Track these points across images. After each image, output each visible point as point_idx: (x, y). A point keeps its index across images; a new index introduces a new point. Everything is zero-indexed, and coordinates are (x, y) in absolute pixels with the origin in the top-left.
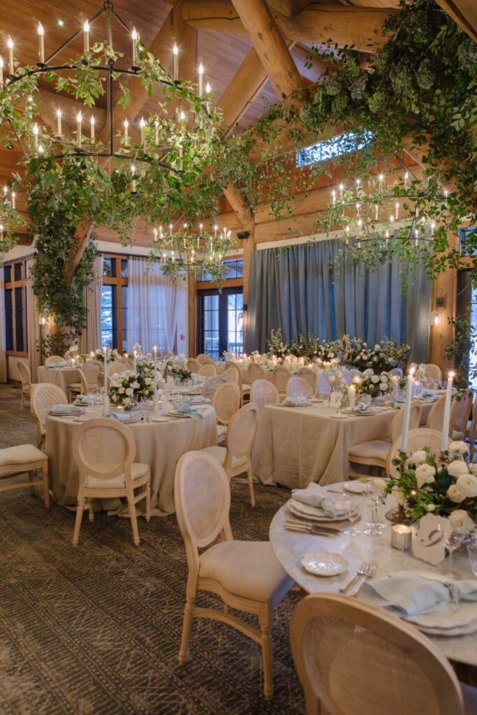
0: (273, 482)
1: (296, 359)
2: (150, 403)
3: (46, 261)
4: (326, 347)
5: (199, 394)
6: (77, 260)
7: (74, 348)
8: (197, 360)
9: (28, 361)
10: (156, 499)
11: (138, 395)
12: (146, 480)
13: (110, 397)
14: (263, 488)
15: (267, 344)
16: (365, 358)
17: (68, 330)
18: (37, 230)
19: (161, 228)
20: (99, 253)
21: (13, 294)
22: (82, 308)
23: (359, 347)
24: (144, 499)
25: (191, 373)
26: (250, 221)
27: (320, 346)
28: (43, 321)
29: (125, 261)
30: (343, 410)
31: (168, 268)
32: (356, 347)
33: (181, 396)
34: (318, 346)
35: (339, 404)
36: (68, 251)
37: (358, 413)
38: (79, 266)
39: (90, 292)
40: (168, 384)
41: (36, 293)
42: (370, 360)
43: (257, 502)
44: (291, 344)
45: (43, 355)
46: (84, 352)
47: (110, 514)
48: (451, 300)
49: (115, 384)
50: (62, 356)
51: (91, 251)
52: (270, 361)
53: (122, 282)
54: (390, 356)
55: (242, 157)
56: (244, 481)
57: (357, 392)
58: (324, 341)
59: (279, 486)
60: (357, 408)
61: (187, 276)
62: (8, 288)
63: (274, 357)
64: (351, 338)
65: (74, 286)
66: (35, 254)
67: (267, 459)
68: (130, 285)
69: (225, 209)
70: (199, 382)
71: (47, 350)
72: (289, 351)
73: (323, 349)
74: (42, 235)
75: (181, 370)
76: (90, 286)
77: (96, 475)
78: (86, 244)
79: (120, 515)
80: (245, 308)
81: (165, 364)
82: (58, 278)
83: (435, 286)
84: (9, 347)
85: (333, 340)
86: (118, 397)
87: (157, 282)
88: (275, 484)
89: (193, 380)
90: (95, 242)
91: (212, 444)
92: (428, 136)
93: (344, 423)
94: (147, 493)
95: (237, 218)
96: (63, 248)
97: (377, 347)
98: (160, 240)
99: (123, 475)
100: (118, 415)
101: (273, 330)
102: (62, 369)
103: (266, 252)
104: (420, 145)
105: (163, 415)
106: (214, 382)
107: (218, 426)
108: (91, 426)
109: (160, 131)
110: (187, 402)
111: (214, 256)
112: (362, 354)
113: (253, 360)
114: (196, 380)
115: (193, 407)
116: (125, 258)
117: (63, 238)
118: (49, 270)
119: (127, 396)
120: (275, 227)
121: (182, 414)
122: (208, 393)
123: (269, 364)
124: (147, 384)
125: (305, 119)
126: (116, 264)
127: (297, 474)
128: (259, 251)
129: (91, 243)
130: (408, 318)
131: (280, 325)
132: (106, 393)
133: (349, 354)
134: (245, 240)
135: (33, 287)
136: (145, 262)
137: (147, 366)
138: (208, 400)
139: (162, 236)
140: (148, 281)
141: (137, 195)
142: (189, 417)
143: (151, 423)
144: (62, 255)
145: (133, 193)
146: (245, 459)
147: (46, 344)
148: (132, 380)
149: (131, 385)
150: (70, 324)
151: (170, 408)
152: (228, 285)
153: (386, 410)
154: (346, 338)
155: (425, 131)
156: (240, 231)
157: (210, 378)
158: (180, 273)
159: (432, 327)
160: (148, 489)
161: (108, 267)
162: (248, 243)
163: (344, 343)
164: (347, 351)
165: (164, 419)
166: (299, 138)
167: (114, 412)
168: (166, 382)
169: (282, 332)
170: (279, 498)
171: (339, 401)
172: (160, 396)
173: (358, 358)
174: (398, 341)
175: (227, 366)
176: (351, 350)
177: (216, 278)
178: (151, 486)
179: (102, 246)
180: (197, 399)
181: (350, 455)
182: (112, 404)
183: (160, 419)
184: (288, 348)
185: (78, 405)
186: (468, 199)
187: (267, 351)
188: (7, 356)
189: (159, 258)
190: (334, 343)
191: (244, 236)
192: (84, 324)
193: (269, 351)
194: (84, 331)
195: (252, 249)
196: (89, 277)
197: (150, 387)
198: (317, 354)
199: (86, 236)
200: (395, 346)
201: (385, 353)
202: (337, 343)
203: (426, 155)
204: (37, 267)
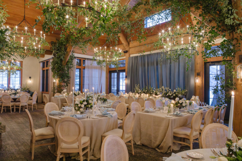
0: (141, 143)
1: (145, 95)
2: (91, 110)
3: (56, 60)
4: (155, 91)
5: (110, 107)
6: (67, 60)
7: (65, 90)
8: (109, 95)
9: (49, 95)
10: (92, 152)
11: (86, 107)
12: (88, 144)
13: (75, 108)
14: (136, 146)
15: (134, 90)
16: (170, 94)
17: (63, 84)
18: (53, 49)
19: (97, 48)
20: (75, 58)
21: (45, 72)
22: (68, 77)
23: (168, 90)
24: (87, 152)
25: (107, 99)
26: (128, 47)
27: (153, 90)
28: (55, 81)
29: (84, 61)
30: (170, 114)
31: (99, 62)
32: (167, 91)
33: (104, 108)
34: (153, 91)
35: (167, 111)
36: (64, 56)
37: (177, 115)
38: (68, 62)
39: (71, 71)
40: (98, 103)
41: (52, 71)
42: (172, 95)
43: (135, 153)
44: (143, 90)
45: (54, 93)
46: (68, 92)
47: (72, 158)
48: (202, 73)
49: (77, 102)
50: (61, 93)
51: (72, 56)
52: (135, 96)
53: (83, 68)
54: (180, 94)
55: (127, 19)
56: (130, 144)
57: (174, 107)
58: (155, 89)
59: (143, 145)
60: (175, 113)
61: (105, 66)
62: (43, 70)
63: (137, 94)
64: (165, 87)
65: (66, 69)
66: (53, 58)
67: (138, 134)
68: (86, 69)
69: (120, 43)
70: (110, 103)
71: (56, 91)
72: (142, 92)
73: (154, 91)
74: (55, 51)
75: (103, 98)
76: (72, 69)
77: (65, 142)
78: (71, 54)
79: (76, 159)
80: (126, 77)
81: (97, 96)
82: (60, 66)
83: (196, 69)
84: (43, 90)
85: (158, 88)
86: (78, 108)
87: (95, 68)
88: (141, 144)
89: (108, 102)
90: (74, 54)
91: (116, 128)
92: (201, 7)
93: (172, 119)
94: (88, 150)
95: (124, 46)
96: (62, 55)
97: (175, 91)
98: (97, 53)
99: (78, 142)
100: (77, 115)
101: (136, 85)
102: (60, 98)
103: (134, 57)
104: (198, 10)
105: (96, 116)
106: (116, 103)
107: (118, 120)
108: (64, 120)
109: (97, 6)
110: (106, 110)
111: (116, 59)
112: (169, 93)
113: (129, 95)
114: (109, 102)
115: (108, 112)
116: (84, 59)
117: (62, 52)
118: (57, 63)
119: (82, 108)
120: (137, 49)
121: (104, 115)
122: (114, 107)
123: (135, 97)
124: (90, 102)
125: (152, 3)
126: (81, 61)
127: (151, 141)
128: (131, 57)
129: (72, 54)
130: (186, 80)
131: (138, 83)
132: (73, 106)
133: (164, 93)
134: (126, 53)
135: (51, 69)
136: (91, 61)
137: (91, 97)
138: (114, 109)
139: (97, 51)
140: (92, 68)
141: (88, 29)
142: (107, 117)
143: (91, 119)
144: (62, 57)
145: (86, 28)
146: (130, 135)
147: (55, 89)
148: (84, 101)
149: (83, 103)
150: (64, 82)
151: (99, 113)
152: (120, 69)
153: (186, 114)
154: (163, 87)
155: (200, 4)
156: (124, 50)
157: (114, 101)
158: (103, 64)
159: (195, 83)
160: (89, 148)
161: (78, 63)
162: (127, 54)
163: (162, 89)
164: (164, 92)
165: (96, 117)
166: (149, 11)
167: (75, 114)
168: (98, 102)
169: (139, 86)
170: (143, 151)
171: (167, 110)
172: (95, 108)
173: (168, 94)
174: (183, 88)
175: (120, 97)
176: (165, 92)
177: (116, 66)
178: (90, 146)
179: (76, 55)
180: (110, 109)
181: (174, 133)
182: (76, 111)
183: (95, 117)
184: (142, 91)
185: (62, 111)
186: (220, 29)
187: (134, 92)
188: (42, 93)
189: (96, 60)
190: (158, 89)
191: (126, 52)
192: (69, 82)
193: (135, 92)
194: (69, 85)
195: (128, 57)
196: (71, 66)
197: (91, 104)
198: (152, 93)
199: (70, 51)
200: (182, 90)
201: (178, 93)
202: (160, 89)
203: (201, 13)
204: (53, 62)
